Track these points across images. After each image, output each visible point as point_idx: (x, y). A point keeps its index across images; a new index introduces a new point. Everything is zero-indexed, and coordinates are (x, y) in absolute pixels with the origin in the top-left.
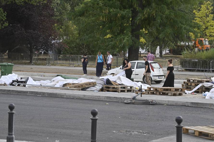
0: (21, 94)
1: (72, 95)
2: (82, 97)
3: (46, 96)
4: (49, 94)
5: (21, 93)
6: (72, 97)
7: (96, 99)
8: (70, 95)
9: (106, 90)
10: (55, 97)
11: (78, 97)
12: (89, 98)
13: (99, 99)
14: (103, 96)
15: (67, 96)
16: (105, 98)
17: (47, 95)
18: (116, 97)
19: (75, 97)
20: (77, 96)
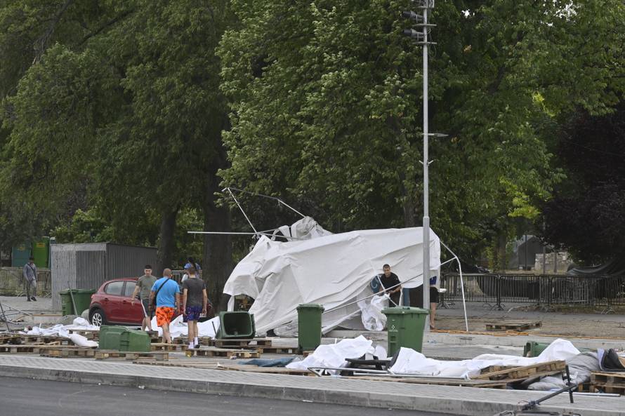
0: (267, 396)
1: (386, 399)
2: (408, 403)
3: (325, 402)
4: (331, 395)
5: (266, 394)
6: (385, 404)
7: (441, 409)
8: (378, 398)
9: (598, 388)
10: (345, 405)
11: (399, 404)
12: (425, 406)
13: (449, 409)
14: (458, 401)
15: (372, 400)
16: (464, 406)
17: (327, 400)
18: (490, 404)
19: (391, 404)
20: (398, 401)
